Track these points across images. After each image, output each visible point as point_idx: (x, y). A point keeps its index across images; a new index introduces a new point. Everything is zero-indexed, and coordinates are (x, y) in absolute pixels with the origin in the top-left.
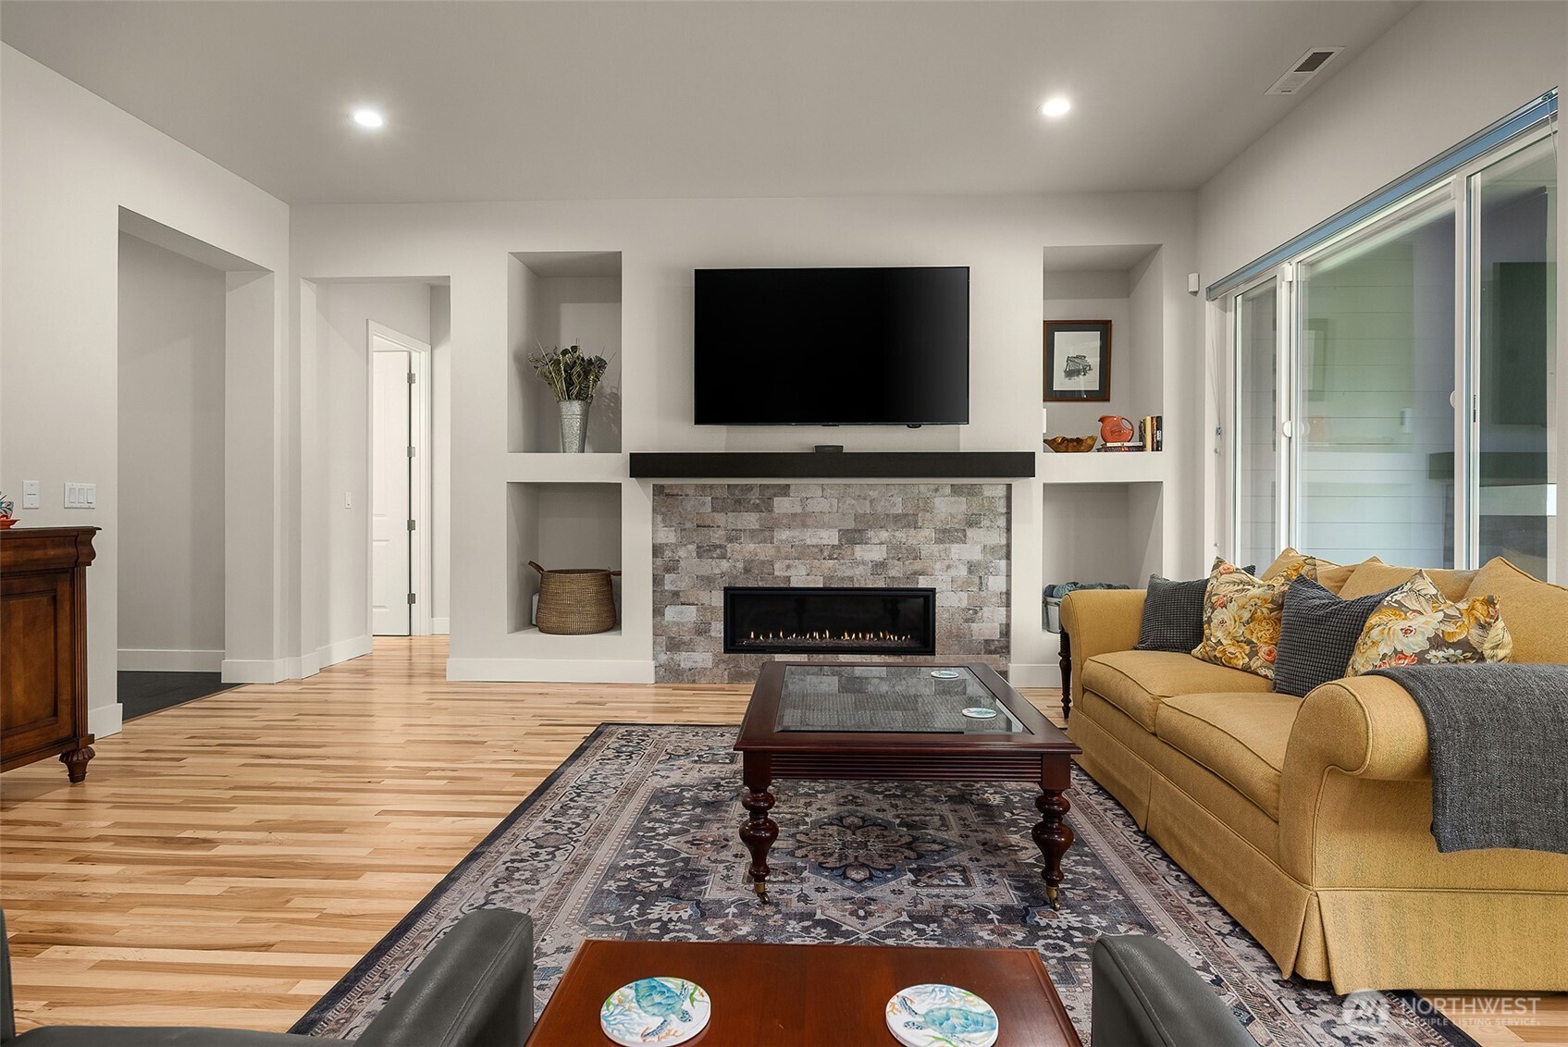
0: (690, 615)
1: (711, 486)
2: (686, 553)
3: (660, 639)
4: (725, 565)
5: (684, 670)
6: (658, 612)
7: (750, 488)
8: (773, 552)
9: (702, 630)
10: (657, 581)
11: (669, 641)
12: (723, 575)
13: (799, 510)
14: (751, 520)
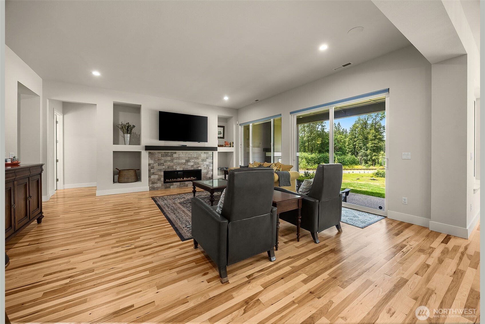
0: (157, 177)
1: (161, 152)
2: (156, 165)
3: (150, 182)
4: (164, 167)
5: (155, 188)
6: (149, 177)
7: (169, 152)
8: (173, 164)
9: (159, 179)
10: (149, 171)
11: (152, 182)
12: (163, 169)
13: (178, 156)
14: (169, 158)
